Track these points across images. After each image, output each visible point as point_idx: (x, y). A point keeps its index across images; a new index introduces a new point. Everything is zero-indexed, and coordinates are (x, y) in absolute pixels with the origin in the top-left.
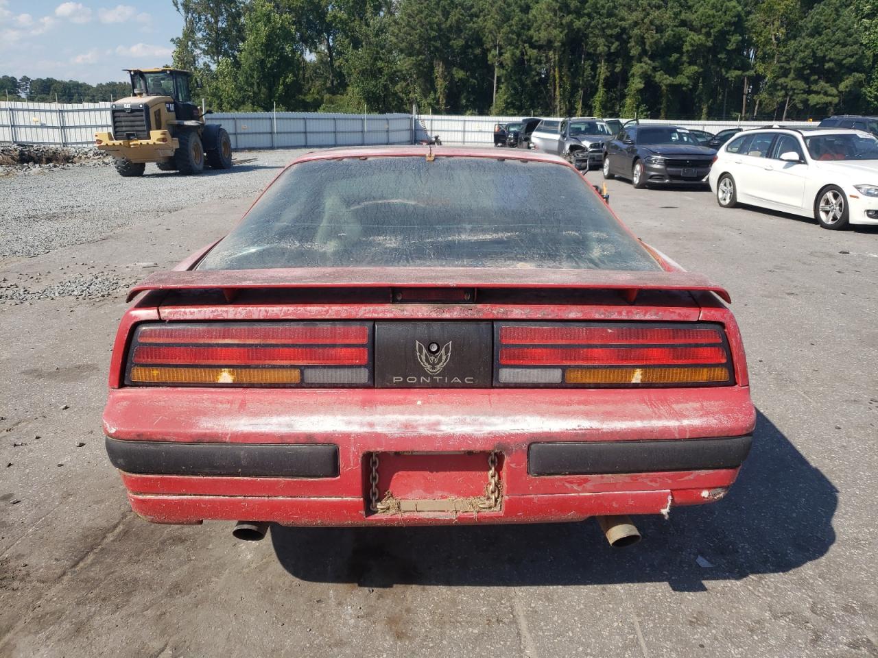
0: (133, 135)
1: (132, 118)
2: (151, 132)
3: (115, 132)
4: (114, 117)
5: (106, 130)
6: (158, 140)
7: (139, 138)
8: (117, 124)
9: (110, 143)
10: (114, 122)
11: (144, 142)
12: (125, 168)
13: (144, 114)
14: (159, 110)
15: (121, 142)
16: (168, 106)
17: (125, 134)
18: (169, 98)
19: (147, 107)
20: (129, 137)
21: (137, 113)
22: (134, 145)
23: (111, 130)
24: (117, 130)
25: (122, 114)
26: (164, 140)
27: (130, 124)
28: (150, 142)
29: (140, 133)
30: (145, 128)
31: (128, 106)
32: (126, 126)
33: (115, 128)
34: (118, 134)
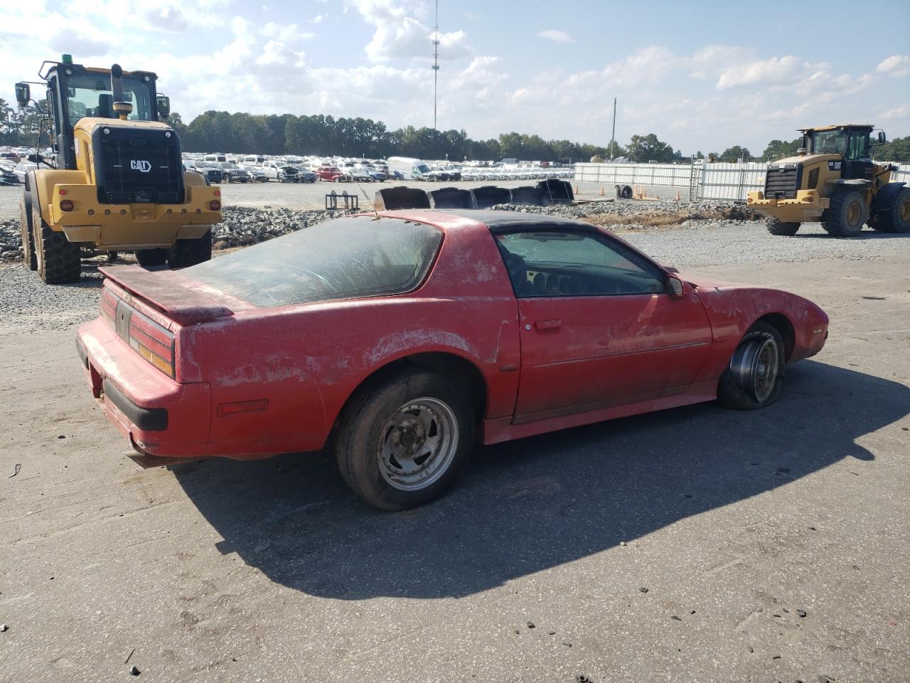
0: (781, 194)
1: (784, 178)
2: (798, 191)
3: (766, 191)
4: (768, 177)
5: (758, 190)
6: (803, 200)
7: (787, 198)
8: (770, 184)
9: (759, 202)
10: (767, 182)
11: (789, 201)
12: (774, 226)
13: (796, 173)
14: (818, 169)
15: (768, 201)
16: (831, 164)
17: (774, 193)
18: (837, 156)
19: (801, 166)
20: (778, 196)
21: (790, 173)
22: (781, 204)
23: (763, 190)
24: (768, 189)
25: (776, 174)
26: (810, 199)
27: (781, 183)
28: (796, 201)
29: (786, 192)
30: (794, 188)
31: (782, 166)
32: (778, 186)
33: (767, 186)
34: (768, 193)
